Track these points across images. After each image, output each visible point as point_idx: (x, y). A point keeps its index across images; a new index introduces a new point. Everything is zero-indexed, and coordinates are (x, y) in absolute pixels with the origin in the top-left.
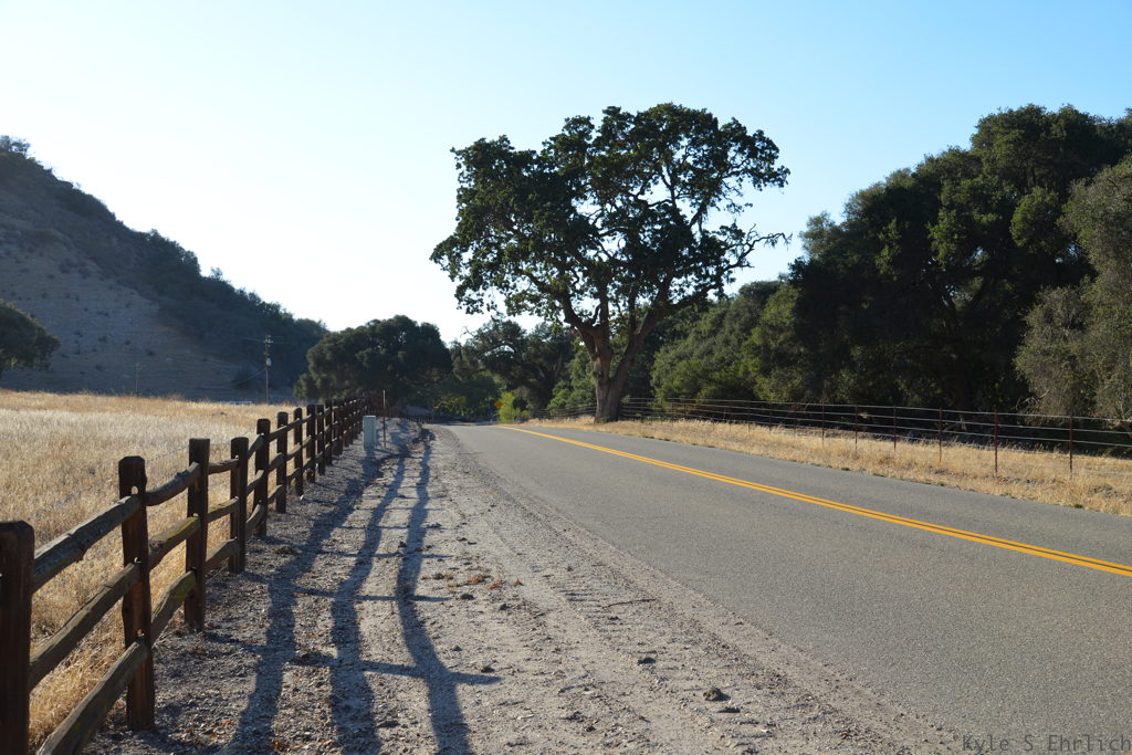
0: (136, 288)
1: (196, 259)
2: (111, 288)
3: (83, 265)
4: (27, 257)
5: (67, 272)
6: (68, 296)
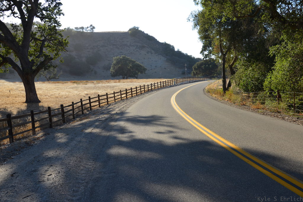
0: (162, 55)
1: (174, 47)
2: (157, 56)
3: (151, 51)
4: (141, 51)
5: (148, 53)
6: (149, 58)
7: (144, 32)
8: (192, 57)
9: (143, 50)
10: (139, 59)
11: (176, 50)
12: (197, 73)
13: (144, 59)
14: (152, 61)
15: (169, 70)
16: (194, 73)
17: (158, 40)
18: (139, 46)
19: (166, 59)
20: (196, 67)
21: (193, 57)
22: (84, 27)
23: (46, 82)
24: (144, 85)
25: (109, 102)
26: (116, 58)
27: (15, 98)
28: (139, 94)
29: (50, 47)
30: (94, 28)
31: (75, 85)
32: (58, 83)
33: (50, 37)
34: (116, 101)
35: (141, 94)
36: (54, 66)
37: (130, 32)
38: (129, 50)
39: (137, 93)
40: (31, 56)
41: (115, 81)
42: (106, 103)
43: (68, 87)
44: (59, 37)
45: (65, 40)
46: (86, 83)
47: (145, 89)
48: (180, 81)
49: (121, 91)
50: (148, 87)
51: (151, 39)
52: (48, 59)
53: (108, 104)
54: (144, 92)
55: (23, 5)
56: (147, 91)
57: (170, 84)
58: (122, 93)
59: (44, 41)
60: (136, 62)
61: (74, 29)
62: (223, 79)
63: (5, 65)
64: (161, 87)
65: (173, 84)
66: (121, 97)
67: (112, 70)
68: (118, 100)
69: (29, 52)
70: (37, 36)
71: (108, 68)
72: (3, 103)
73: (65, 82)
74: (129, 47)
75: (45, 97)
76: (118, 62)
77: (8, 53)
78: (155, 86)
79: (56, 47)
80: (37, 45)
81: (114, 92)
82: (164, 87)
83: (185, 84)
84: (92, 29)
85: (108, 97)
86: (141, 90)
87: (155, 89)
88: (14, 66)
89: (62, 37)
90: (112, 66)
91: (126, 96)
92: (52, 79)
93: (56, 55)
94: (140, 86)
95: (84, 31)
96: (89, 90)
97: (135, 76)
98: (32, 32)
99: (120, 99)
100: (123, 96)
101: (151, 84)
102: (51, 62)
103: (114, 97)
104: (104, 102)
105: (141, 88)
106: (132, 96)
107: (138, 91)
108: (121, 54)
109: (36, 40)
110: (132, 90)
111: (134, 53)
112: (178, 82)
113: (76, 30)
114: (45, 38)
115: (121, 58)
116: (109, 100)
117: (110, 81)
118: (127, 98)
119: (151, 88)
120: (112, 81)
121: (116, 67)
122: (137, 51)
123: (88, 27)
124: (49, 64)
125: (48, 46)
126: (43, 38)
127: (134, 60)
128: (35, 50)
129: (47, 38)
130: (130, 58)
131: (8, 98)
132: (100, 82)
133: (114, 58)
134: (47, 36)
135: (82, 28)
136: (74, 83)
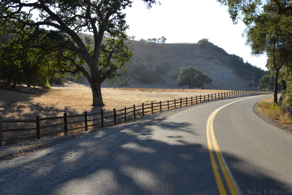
0: (230, 67)
1: (243, 59)
2: (224, 67)
3: (219, 63)
4: (208, 62)
5: (216, 65)
6: (216, 69)
7: (213, 44)
8: (261, 69)
9: (211, 61)
10: (206, 70)
11: (245, 62)
12: (264, 85)
13: (212, 70)
14: (220, 72)
15: (236, 81)
16: (261, 86)
17: (226, 52)
18: (207, 57)
19: (234, 70)
20: (264, 80)
21: (263, 70)
22: (157, 39)
23: (117, 89)
24: (201, 95)
25: (162, 110)
26: (183, 68)
27: (85, 101)
28: (195, 104)
29: (117, 58)
30: (165, 39)
31: (141, 92)
32: (126, 90)
33: (117, 49)
34: (170, 108)
35: (197, 103)
36: (117, 75)
37: (199, 43)
38: (197, 61)
39: (192, 103)
40: (100, 65)
41: (179, 90)
42: (160, 110)
43: (133, 94)
44: (125, 49)
45: (130, 52)
46: (151, 91)
47: (202, 99)
48: (241, 93)
49: (175, 100)
50: (205, 97)
51: (220, 51)
52: (113, 68)
53: (161, 111)
54: (201, 102)
55: (97, 21)
56: (203, 101)
57: (230, 95)
58: (176, 102)
59: (112, 53)
60: (203, 73)
61: (147, 40)
62: (275, 93)
63: (79, 72)
64: (219, 99)
65: (233, 96)
66: (175, 106)
67: (179, 79)
68: (172, 108)
69: (99, 62)
70: (106, 49)
71: (175, 78)
72: (75, 104)
73: (134, 89)
74: (198, 59)
75: (110, 102)
76: (185, 73)
77: (82, 62)
78: (212, 97)
79: (122, 59)
80: (107, 56)
81: (168, 100)
82: (222, 98)
83: (246, 96)
84: (163, 40)
85: (162, 105)
86: (196, 100)
87: (212, 100)
88: (85, 73)
89: (127, 49)
90: (179, 76)
91: (180, 104)
92: (124, 86)
93: (122, 65)
94: (196, 97)
95: (156, 42)
96: (150, 98)
97: (202, 87)
98: (103, 45)
99: (174, 107)
100: (177, 104)
101: (209, 95)
102: (116, 71)
103: (168, 105)
104: (157, 110)
105: (197, 98)
106: (187, 105)
107: (193, 101)
108: (190, 64)
109: (105, 51)
110: (187, 100)
111: (202, 64)
112: (239, 94)
113: (149, 41)
114: (113, 49)
115: (188, 68)
116: (162, 107)
117: (174, 90)
118: (181, 106)
119: (208, 98)
120: (176, 90)
121: (183, 77)
122: (205, 62)
123: (160, 39)
124: (114, 73)
125: (115, 57)
126: (112, 50)
127: (201, 71)
128: (104, 60)
129: (115, 50)
130: (197, 68)
131: (80, 101)
132: (165, 91)
133: (181, 68)
134: (115, 48)
135: (155, 39)
136: (141, 90)
